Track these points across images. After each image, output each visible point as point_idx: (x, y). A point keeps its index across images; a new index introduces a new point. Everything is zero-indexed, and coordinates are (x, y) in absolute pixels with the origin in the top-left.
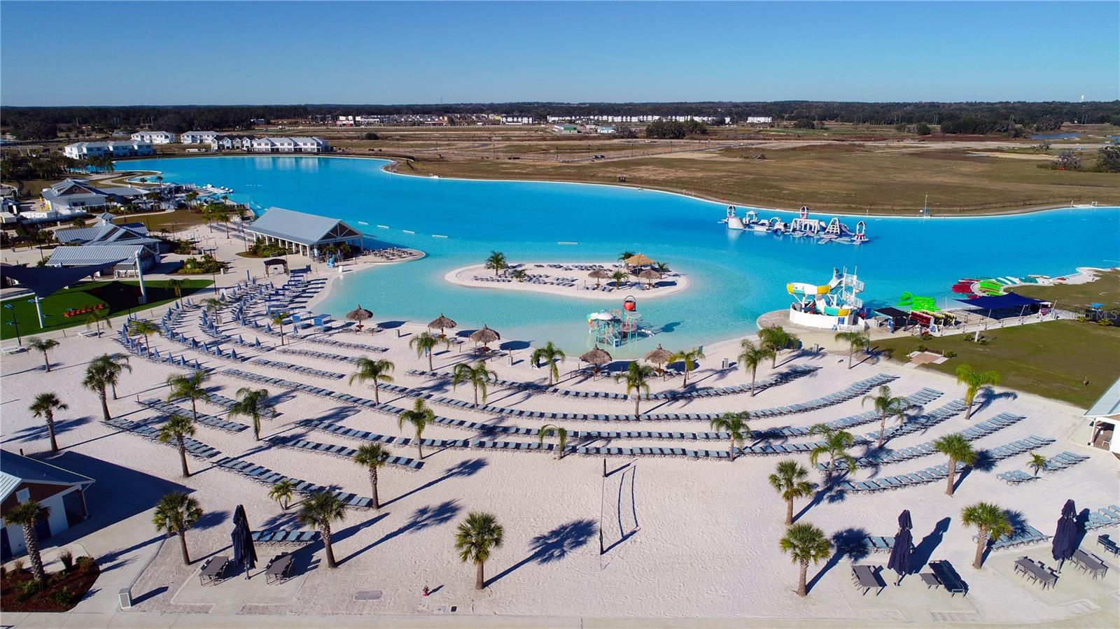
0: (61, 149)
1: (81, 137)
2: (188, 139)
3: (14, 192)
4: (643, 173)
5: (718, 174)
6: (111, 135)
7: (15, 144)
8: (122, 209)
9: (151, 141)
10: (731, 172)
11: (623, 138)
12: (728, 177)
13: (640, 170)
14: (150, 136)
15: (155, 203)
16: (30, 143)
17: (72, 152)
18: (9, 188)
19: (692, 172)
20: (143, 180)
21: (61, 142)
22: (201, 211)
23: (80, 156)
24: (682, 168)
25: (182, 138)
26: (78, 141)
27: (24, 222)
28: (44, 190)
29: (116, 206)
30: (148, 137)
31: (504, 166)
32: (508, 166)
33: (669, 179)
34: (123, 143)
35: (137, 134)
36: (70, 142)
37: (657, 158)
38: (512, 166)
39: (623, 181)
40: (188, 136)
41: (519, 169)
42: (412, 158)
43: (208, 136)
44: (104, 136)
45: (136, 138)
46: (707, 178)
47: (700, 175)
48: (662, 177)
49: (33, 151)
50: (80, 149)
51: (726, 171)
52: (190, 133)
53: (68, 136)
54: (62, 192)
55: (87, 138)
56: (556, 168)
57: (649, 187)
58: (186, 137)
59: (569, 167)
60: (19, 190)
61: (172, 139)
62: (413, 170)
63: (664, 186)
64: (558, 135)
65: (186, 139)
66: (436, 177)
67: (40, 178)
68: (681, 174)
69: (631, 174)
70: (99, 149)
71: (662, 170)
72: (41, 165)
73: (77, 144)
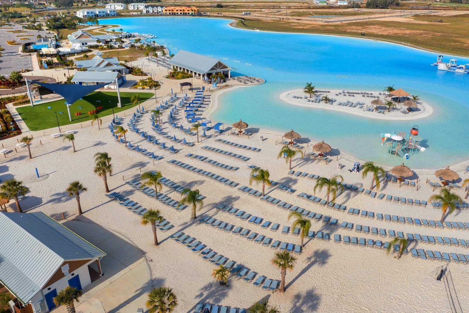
0: (75, 12)
1: (83, 6)
2: (132, 7)
3: (55, 36)
4: (373, 30)
5: (418, 31)
6: (97, 5)
7: (55, 9)
8: (105, 47)
9: (115, 8)
10: (426, 30)
11: (353, 8)
12: (426, 34)
13: (371, 28)
14: (114, 6)
15: (120, 44)
16: (62, 9)
17: (80, 14)
18: (53, 33)
19: (403, 30)
20: (114, 31)
21: (74, 8)
22: (142, 49)
23: (84, 16)
24: (395, 27)
25: (129, 7)
26: (83, 8)
27: (60, 54)
28: (69, 36)
29: (102, 45)
30: (113, 6)
31: (293, 24)
32: (295, 24)
33: (390, 34)
34: (102, 10)
35: (108, 4)
36: (79, 8)
37: (378, 21)
38: (297, 24)
39: (363, 35)
40: (132, 6)
41: (302, 26)
42: (243, 19)
43: (141, 6)
44: (93, 5)
45: (108, 6)
46: (413, 34)
47: (408, 32)
48: (385, 33)
49: (63, 13)
50: (83, 12)
51: (423, 30)
52: (133, 4)
53: (78, 5)
54: (77, 37)
55: (86, 6)
56: (322, 26)
57: (380, 39)
58: (131, 6)
59: (330, 26)
60: (58, 35)
61: (124, 7)
62: (245, 26)
63: (389, 39)
64: (316, 5)
65: (131, 7)
66: (258, 31)
67: (66, 28)
68: (396, 31)
69: (366, 30)
70: (92, 13)
71: (383, 28)
72: (67, 21)
73: (82, 10)
